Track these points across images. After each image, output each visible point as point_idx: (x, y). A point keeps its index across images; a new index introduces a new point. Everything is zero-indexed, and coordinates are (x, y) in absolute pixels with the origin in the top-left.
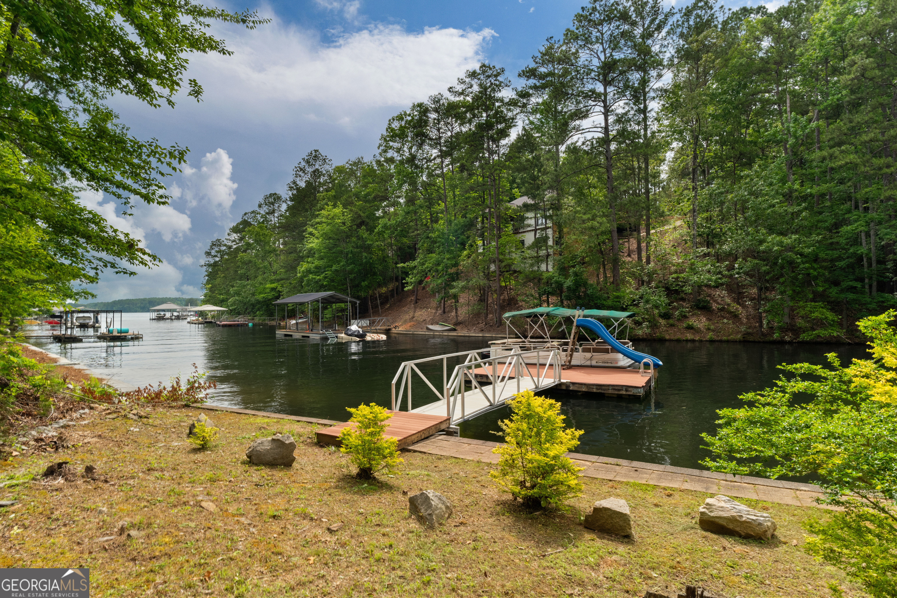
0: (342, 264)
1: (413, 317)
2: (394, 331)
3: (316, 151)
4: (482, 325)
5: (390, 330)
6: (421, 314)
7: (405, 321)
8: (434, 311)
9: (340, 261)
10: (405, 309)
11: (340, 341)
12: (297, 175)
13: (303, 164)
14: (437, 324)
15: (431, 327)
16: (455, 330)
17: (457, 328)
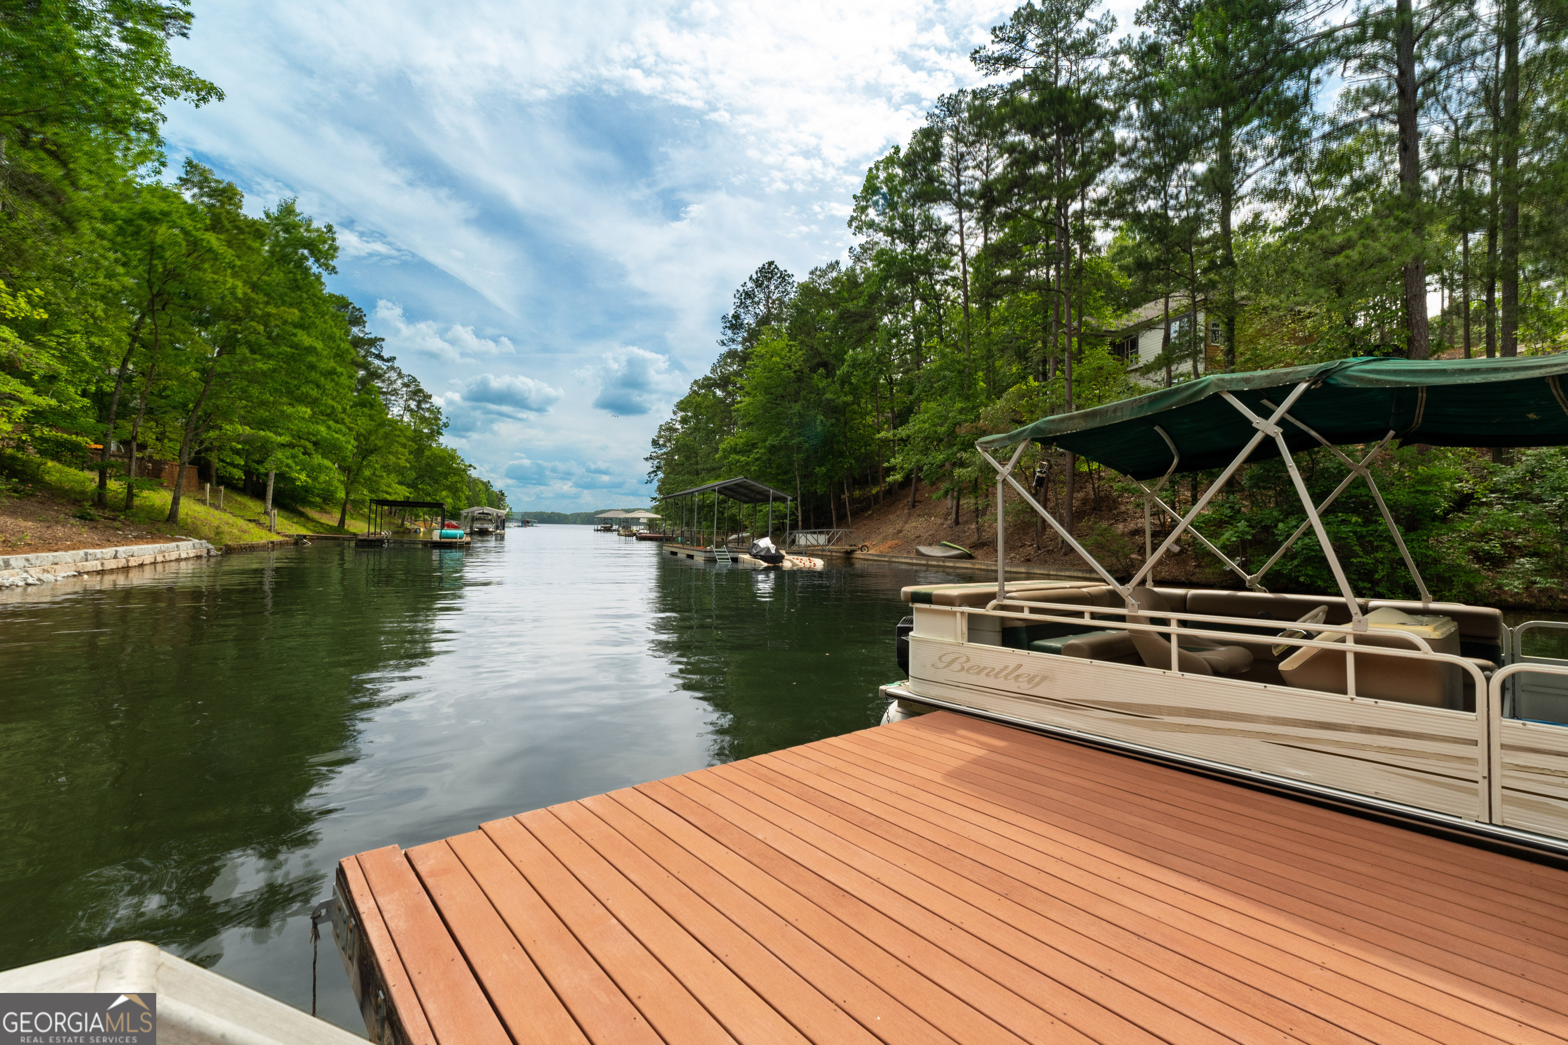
0: (783, 435)
1: (900, 531)
2: (858, 554)
3: (771, 263)
4: (1030, 550)
5: (853, 551)
6: (916, 525)
7: (885, 538)
8: (939, 521)
9: (781, 431)
10: (892, 517)
11: (740, 566)
12: (742, 304)
13: (750, 285)
14: (938, 543)
15: (924, 549)
16: (970, 557)
17: (978, 553)
